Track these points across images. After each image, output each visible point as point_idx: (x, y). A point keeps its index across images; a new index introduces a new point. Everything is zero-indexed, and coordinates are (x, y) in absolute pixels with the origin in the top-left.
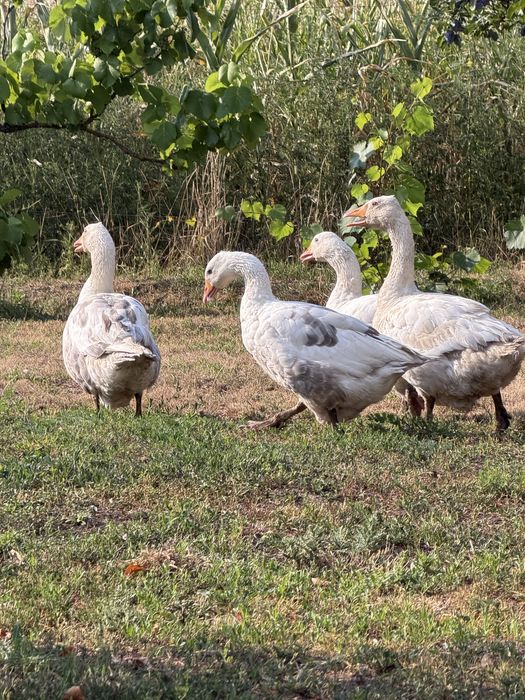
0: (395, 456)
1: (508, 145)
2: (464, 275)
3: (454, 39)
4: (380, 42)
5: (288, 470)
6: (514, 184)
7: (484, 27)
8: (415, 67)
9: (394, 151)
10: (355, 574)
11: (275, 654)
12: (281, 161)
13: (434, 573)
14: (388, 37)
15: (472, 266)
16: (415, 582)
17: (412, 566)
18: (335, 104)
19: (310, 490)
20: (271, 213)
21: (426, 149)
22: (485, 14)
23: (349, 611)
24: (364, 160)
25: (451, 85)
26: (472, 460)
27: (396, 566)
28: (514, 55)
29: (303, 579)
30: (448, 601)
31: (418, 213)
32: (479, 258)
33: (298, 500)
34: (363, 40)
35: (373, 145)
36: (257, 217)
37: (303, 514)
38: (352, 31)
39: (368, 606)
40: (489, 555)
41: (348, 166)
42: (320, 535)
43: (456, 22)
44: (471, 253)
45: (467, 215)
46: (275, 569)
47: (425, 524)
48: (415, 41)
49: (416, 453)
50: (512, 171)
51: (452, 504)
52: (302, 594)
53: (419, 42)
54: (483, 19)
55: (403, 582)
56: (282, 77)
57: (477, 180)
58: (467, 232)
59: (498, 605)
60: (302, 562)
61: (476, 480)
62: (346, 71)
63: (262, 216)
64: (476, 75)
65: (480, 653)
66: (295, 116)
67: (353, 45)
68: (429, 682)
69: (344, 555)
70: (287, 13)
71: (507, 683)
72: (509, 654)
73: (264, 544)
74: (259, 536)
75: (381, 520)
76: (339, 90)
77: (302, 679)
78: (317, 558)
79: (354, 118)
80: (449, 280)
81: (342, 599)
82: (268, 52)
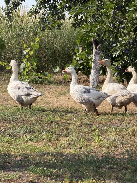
0: (30, 114)
1: (54, 51)
2: (45, 77)
3: (43, 30)
4: (29, 30)
5: (8, 117)
6: (55, 59)
7: (50, 28)
8: (36, 35)
9: (31, 52)
10: (21, 138)
11: (3, 155)
12: (9, 54)
13: (37, 138)
14: (30, 29)
15: (47, 75)
16: (33, 140)
17: (32, 136)
18: (20, 42)
19: (12, 121)
20: (6, 64)
21: (38, 52)
22: (50, 25)
23: (19, 146)
24: (25, 54)
25: (43, 39)
26: (45, 115)
27: (29, 137)
28: (55, 33)
29: (10, 139)
30: (39, 144)
31: (36, 65)
32: (48, 74)
33: (10, 123)
34: (25, 30)
35: (27, 51)
36: (4, 65)
37: (11, 126)
38: (23, 28)
39: (23, 145)
40: (48, 134)
41: (22, 55)
42: (14, 130)
43: (44, 26)
44: (47, 73)
45: (46, 65)
46: (5, 137)
47: (35, 128)
48: (36, 30)
49: (34, 113)
50: (55, 56)
51: (41, 124)
52: (10, 142)
53: (37, 30)
54: (49, 26)
55: (30, 140)
56: (9, 37)
57: (48, 58)
58: (46, 68)
59: (49, 144)
60: (10, 136)
61: (46, 119)
62: (22, 36)
63: (5, 65)
64: (48, 37)
65: (45, 154)
66: (11, 45)
67: (23, 31)
68: (34, 160)
69: (19, 134)
70: (10, 24)
71: (50, 161)
72: (51, 154)
73: (3, 132)
74: (2, 130)
75: (26, 127)
76: (20, 40)
77: (9, 160)
78: (13, 135)
79: (23, 45)
80: (42, 78)
81: (18, 143)
82: (6, 32)
